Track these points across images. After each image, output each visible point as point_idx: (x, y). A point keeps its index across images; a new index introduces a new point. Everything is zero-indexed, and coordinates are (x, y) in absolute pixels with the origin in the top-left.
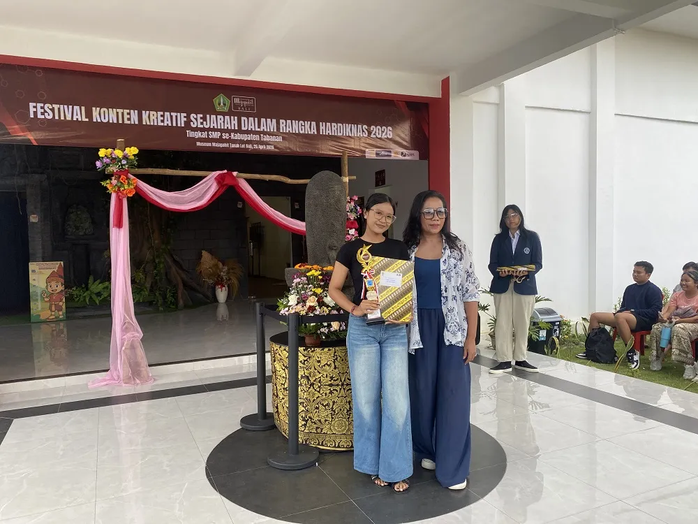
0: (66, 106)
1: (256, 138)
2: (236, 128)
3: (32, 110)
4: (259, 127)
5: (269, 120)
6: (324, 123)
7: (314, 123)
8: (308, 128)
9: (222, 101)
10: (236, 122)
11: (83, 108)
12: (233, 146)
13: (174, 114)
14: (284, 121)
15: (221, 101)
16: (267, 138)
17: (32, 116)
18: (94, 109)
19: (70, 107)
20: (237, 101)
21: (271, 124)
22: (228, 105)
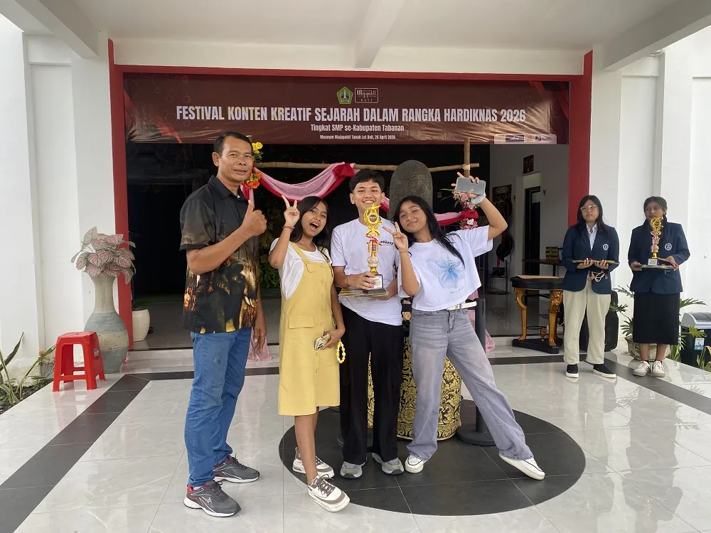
0: (206, 107)
1: (378, 128)
2: (359, 120)
3: (179, 112)
4: (381, 117)
5: (391, 110)
6: (449, 110)
7: (438, 110)
8: (432, 115)
10: (358, 114)
11: (220, 108)
12: (355, 137)
13: (299, 109)
14: (406, 110)
15: (344, 94)
16: (389, 128)
17: (178, 118)
18: (229, 108)
19: (210, 107)
20: (360, 92)
21: (392, 114)
22: (351, 97)
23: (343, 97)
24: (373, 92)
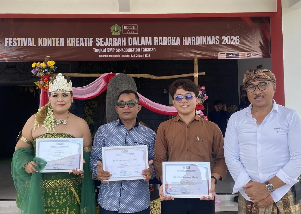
0: (24, 39)
1: (138, 50)
2: (125, 45)
3: (6, 42)
4: (140, 43)
5: (147, 38)
6: (186, 37)
7: (178, 38)
8: (174, 41)
9: (116, 29)
10: (125, 41)
11: (33, 39)
12: (123, 56)
13: (86, 39)
14: (157, 38)
17: (6, 46)
19: (27, 39)
20: (126, 27)
21: (148, 41)
22: (120, 31)
23: (114, 30)
24: (134, 27)
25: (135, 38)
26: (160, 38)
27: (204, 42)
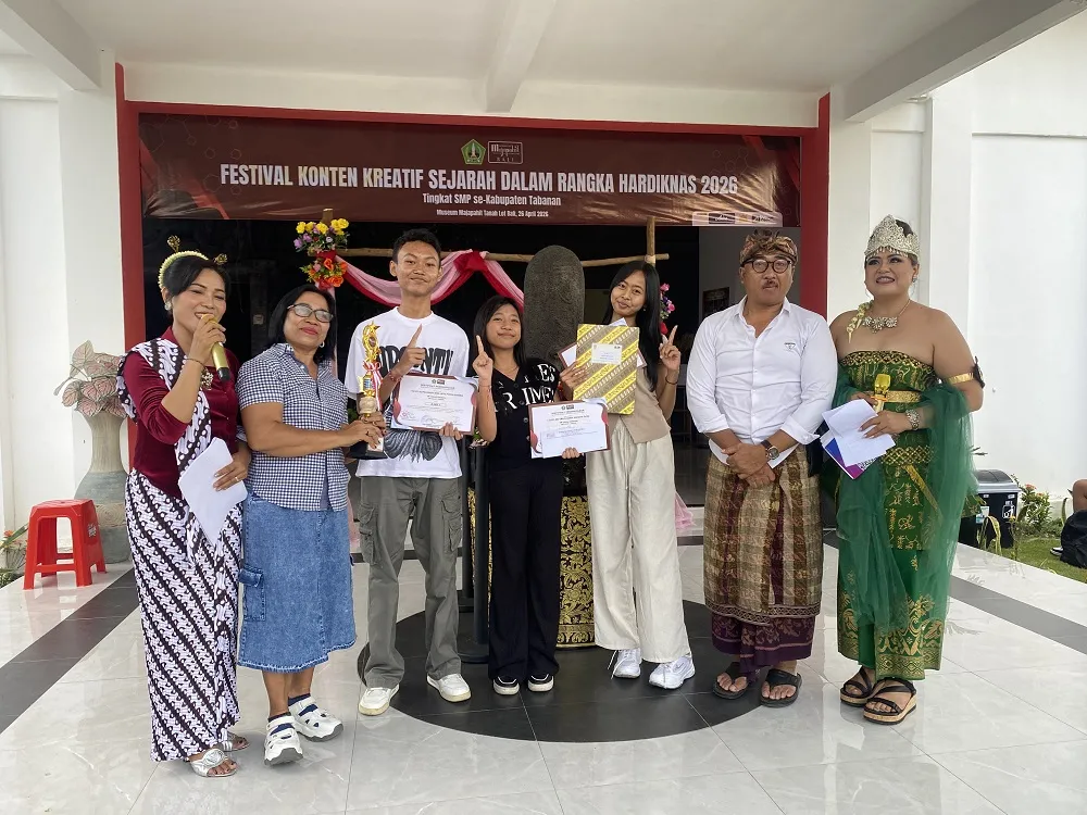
0: (265, 167)
1: (522, 201)
2: (494, 188)
3: (224, 174)
4: (527, 185)
5: (541, 175)
6: (626, 176)
7: (610, 176)
8: (600, 183)
9: (473, 150)
10: (493, 179)
11: (287, 168)
12: (489, 214)
13: (406, 171)
14: (564, 175)
16: (537, 201)
17: (224, 182)
18: (300, 168)
19: (271, 167)
20: (495, 148)
21: (543, 181)
22: (482, 155)
23: (470, 154)
24: (515, 148)
25: (515, 174)
26: (572, 175)
27: (664, 188)
